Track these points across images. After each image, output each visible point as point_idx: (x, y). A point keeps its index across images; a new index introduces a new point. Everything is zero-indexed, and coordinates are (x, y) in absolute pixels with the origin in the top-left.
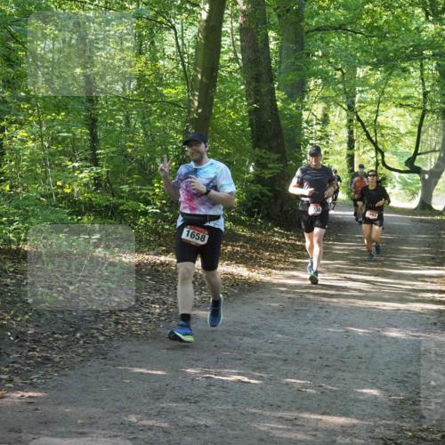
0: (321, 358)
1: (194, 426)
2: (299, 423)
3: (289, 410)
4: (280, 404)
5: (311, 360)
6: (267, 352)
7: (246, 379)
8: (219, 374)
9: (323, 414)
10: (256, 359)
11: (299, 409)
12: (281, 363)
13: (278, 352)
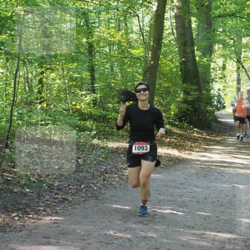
0: (218, 201)
1: (145, 237)
2: (204, 236)
3: (199, 229)
4: (194, 226)
5: (213, 202)
6: (187, 197)
7: (175, 212)
8: (161, 209)
9: (218, 232)
10: (181, 201)
11: (205, 229)
12: (195, 203)
13: (194, 198)
